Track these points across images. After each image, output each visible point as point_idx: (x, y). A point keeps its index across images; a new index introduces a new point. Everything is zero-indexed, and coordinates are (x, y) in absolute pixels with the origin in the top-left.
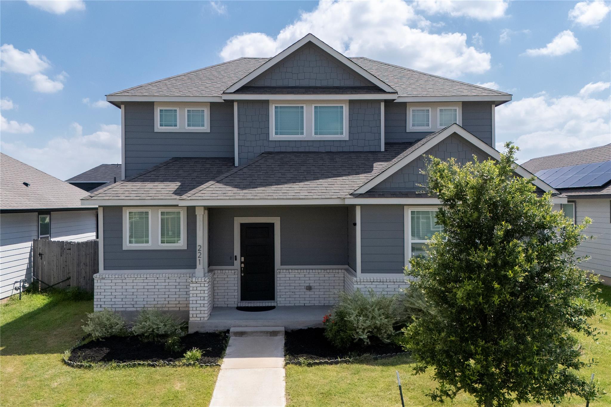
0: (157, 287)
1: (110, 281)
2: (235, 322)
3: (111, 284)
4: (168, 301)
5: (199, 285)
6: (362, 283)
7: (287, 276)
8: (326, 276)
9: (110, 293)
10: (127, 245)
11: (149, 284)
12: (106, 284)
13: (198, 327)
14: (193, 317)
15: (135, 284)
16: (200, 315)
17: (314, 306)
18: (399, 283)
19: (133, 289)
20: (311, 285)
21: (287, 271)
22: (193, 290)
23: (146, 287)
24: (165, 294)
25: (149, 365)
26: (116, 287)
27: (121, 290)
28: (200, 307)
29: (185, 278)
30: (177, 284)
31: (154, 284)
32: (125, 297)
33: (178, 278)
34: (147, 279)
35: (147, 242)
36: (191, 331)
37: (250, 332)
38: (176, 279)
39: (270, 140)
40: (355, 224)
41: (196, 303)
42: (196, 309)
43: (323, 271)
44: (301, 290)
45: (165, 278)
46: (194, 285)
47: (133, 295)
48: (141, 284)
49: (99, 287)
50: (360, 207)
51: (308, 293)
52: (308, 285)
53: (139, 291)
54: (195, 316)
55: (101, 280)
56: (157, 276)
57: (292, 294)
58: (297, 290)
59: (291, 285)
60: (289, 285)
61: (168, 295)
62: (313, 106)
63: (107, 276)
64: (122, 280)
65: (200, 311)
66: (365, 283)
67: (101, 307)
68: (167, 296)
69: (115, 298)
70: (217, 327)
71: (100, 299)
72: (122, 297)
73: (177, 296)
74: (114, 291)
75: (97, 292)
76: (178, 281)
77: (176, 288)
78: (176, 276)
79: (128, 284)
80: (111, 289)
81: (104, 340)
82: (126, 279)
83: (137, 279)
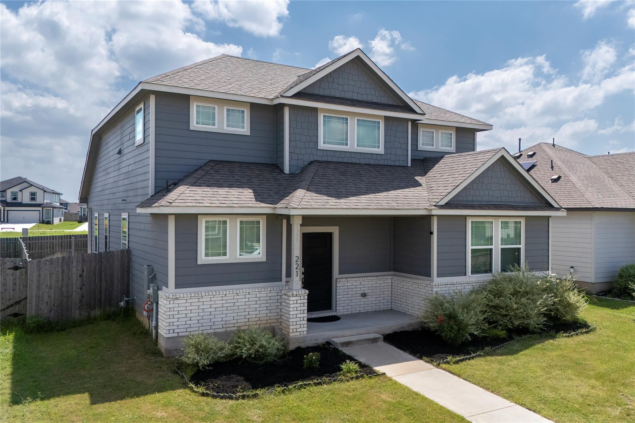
0: (237, 304)
1: (185, 301)
2: (333, 333)
3: (186, 304)
4: (248, 319)
5: (299, 298)
6: (439, 286)
7: (346, 284)
8: (377, 282)
9: (185, 315)
10: (203, 258)
11: (228, 301)
12: (180, 305)
13: (299, 342)
14: (293, 332)
15: (213, 303)
16: (300, 330)
17: (368, 312)
18: (464, 285)
19: (211, 308)
20: (366, 292)
21: (346, 280)
22: (293, 304)
23: (225, 305)
24: (245, 312)
25: (316, 384)
26: (191, 307)
27: (197, 311)
28: (300, 321)
29: (265, 292)
30: (258, 299)
31: (234, 301)
32: (201, 318)
33: (259, 293)
34: (225, 296)
35: (225, 254)
36: (292, 347)
37: (355, 341)
38: (256, 294)
39: (318, 149)
40: (432, 233)
41: (296, 317)
42: (296, 323)
43: (375, 278)
44: (357, 298)
45: (246, 294)
46: (295, 298)
47: (210, 315)
48: (219, 302)
49: (172, 309)
50: (436, 217)
51: (363, 300)
52: (362, 292)
53: (217, 309)
54: (295, 330)
55: (174, 300)
56: (237, 292)
57: (349, 301)
58: (354, 298)
59: (349, 293)
60: (346, 293)
61: (249, 312)
62: (356, 119)
63: (182, 295)
64: (199, 298)
65: (299, 325)
66: (441, 286)
67: (174, 333)
68: (247, 313)
69: (190, 320)
70: (317, 340)
71: (173, 322)
72: (199, 318)
73: (258, 312)
74: (189, 312)
75: (169, 315)
76: (258, 295)
77: (256, 304)
78: (257, 290)
79: (205, 303)
80: (186, 310)
81: (211, 368)
82: (203, 297)
83: (215, 296)
